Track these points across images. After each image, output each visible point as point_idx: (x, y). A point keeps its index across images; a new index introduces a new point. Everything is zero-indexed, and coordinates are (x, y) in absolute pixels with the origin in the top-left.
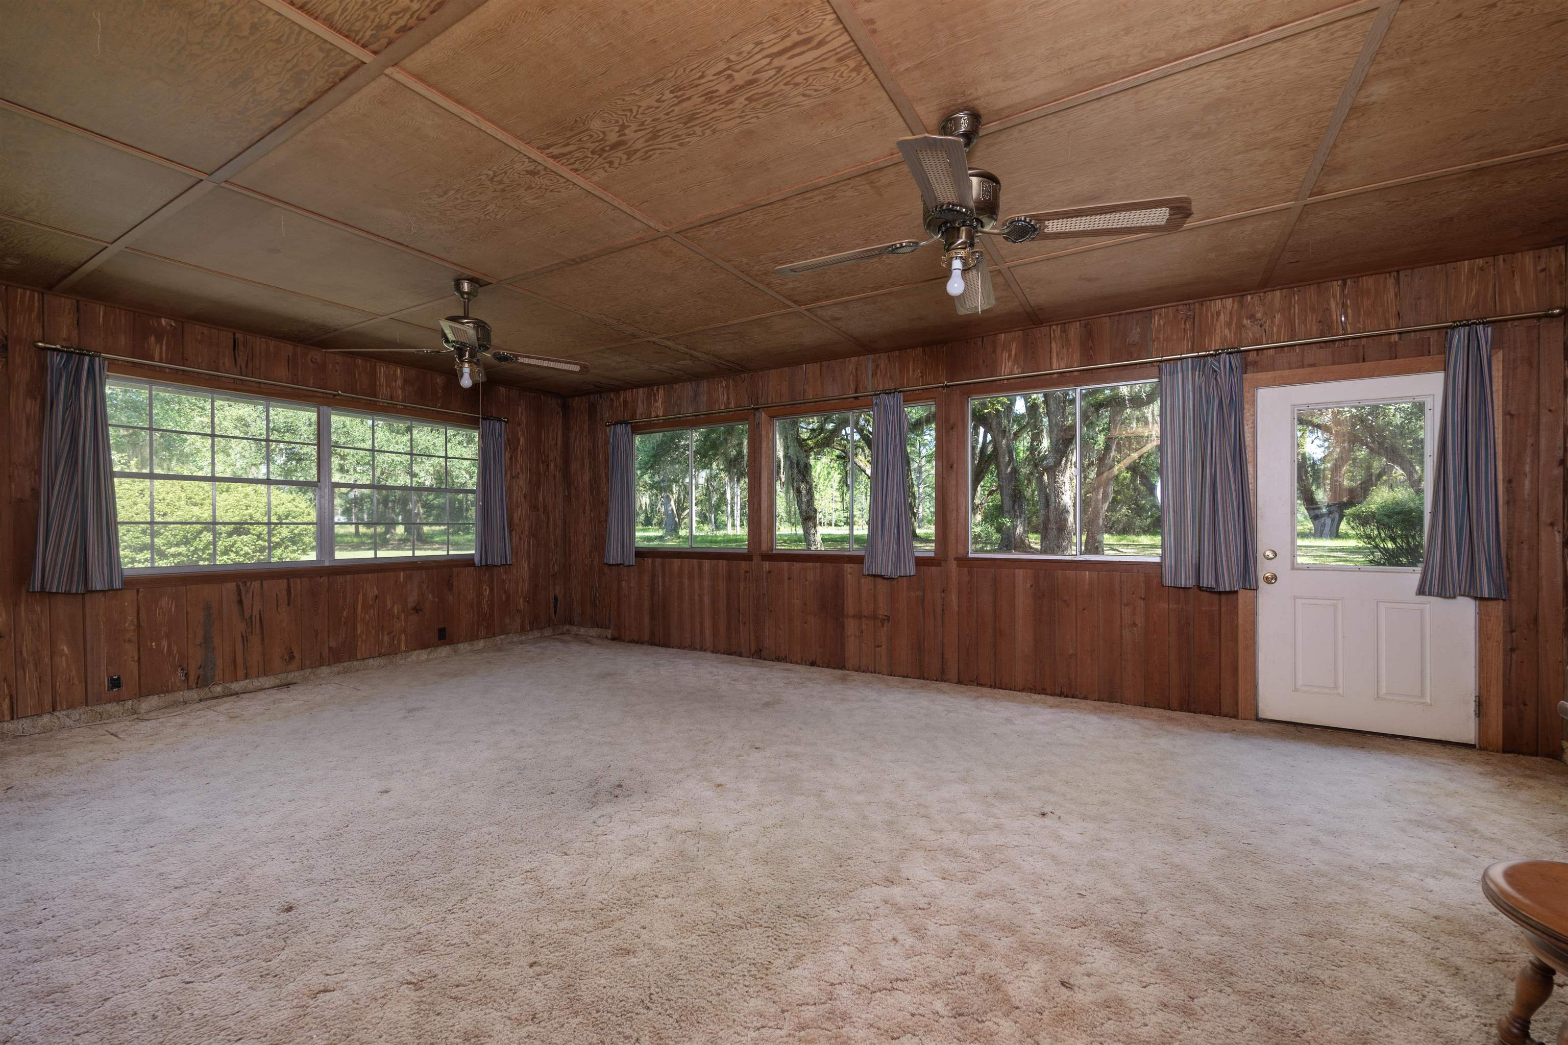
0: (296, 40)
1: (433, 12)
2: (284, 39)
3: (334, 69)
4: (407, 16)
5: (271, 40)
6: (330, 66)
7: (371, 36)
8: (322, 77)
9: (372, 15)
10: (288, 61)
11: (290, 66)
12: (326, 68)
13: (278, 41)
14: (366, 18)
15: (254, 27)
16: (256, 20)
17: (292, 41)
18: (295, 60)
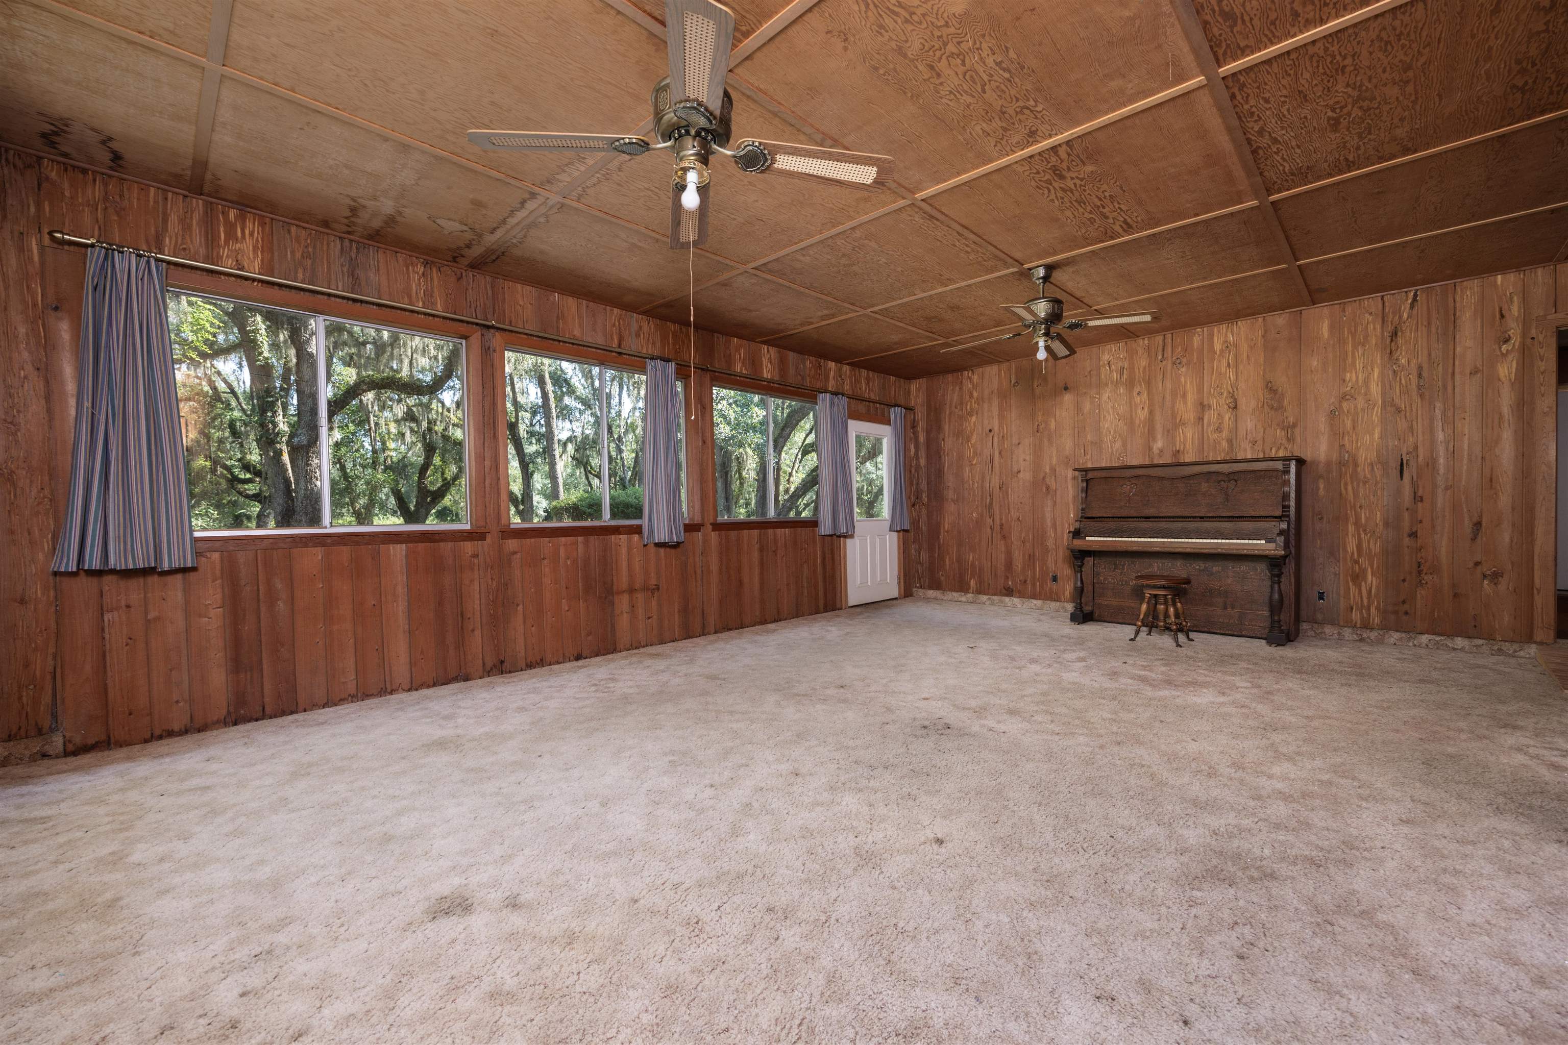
0: (1266, 36)
1: (1237, 113)
2: (1272, 27)
3: (1224, 45)
4: (1241, 101)
5: (1277, 19)
6: (1228, 46)
7: (1239, 80)
8: (1220, 35)
9: (1255, 85)
10: (1251, 19)
11: (1247, 18)
12: (1229, 42)
13: (1273, 23)
14: (1255, 82)
15: (1296, 14)
16: (1300, 19)
17: (1267, 32)
18: (1249, 24)
